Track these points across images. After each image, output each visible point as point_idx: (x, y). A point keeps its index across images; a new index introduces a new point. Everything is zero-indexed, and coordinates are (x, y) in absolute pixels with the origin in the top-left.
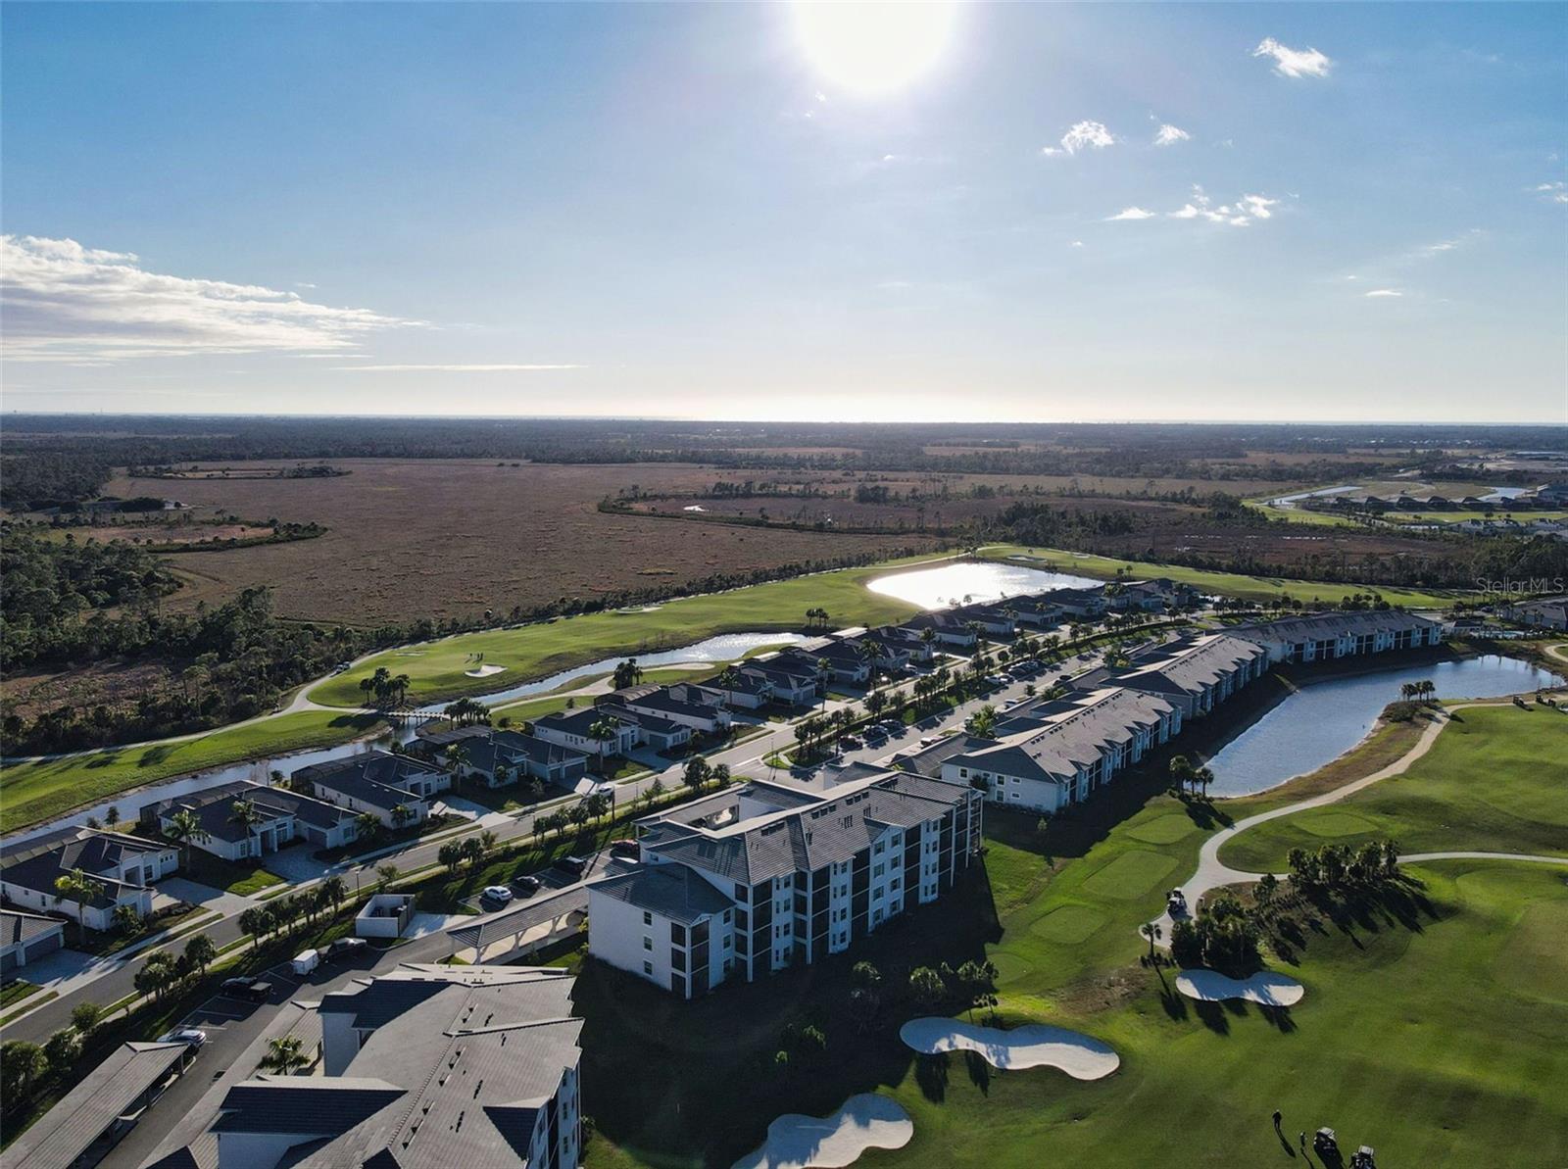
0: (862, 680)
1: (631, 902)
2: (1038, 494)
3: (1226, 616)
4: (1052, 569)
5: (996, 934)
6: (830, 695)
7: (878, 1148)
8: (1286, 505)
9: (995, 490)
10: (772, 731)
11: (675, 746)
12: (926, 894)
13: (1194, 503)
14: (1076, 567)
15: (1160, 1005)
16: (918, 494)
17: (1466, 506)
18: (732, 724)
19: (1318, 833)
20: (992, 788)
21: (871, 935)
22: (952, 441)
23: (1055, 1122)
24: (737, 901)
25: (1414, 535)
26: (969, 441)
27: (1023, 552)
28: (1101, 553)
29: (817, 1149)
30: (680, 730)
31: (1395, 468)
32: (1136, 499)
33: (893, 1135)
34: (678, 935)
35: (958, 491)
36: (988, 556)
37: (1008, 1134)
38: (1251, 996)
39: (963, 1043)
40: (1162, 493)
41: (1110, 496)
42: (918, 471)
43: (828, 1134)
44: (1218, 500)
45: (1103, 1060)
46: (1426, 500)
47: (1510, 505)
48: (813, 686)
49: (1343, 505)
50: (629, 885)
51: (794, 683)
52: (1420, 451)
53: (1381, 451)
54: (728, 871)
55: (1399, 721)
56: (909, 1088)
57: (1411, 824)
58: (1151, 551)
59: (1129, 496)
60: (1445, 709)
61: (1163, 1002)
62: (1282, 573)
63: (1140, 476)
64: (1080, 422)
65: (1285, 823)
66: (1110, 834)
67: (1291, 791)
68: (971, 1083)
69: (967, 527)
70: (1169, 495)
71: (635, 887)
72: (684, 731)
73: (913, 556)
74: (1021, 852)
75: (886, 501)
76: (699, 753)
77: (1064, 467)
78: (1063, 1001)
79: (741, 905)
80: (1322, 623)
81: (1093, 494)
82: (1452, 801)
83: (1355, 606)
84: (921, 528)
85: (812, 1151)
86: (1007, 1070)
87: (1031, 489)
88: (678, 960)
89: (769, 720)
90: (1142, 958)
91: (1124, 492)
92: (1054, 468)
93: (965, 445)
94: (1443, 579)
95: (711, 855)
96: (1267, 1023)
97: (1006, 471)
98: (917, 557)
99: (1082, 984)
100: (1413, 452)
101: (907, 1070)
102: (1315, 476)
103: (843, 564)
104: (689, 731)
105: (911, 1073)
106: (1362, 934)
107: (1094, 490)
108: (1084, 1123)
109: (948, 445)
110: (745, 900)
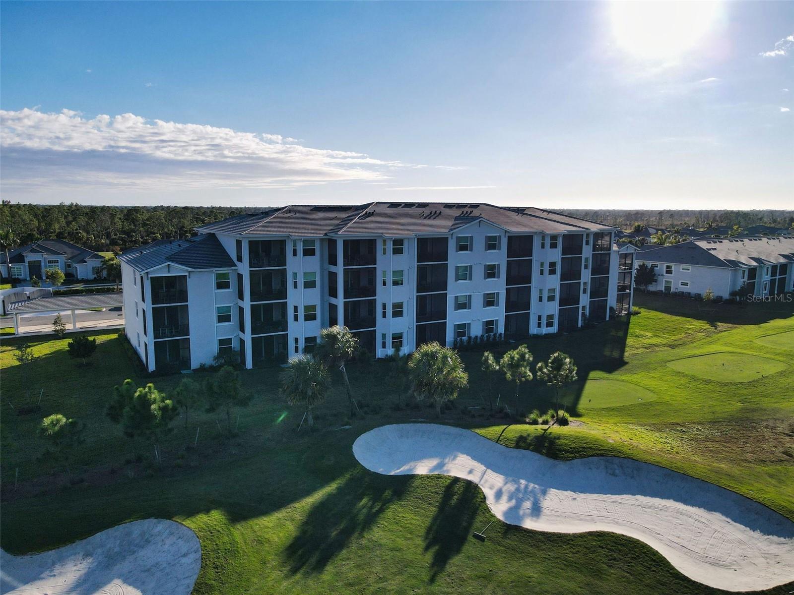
12: (539, 325)
20: (660, 278)
24: (238, 263)
78: (697, 440)
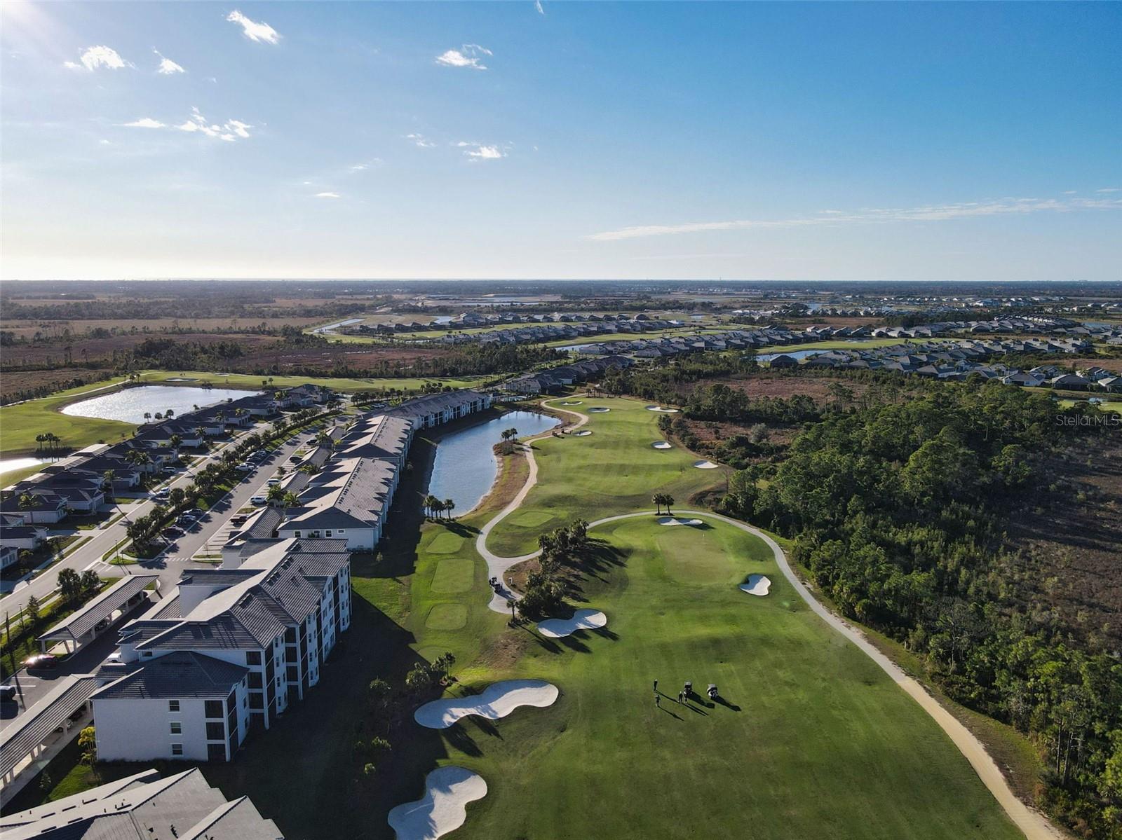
0: (137, 484)
1: (152, 697)
2: (146, 332)
3: (361, 405)
4: (207, 386)
5: (409, 637)
6: (117, 500)
7: (473, 802)
8: (329, 331)
9: (110, 332)
10: (90, 538)
11: (6, 568)
12: (344, 624)
13: (270, 333)
14: (227, 383)
15: (542, 648)
16: (42, 337)
17: (432, 328)
18: (48, 538)
19: (529, 525)
21: (327, 665)
22: (33, 295)
23: (554, 738)
24: (249, 666)
25: (420, 346)
26: (49, 294)
27: (176, 376)
28: (236, 372)
29: (433, 821)
30: (8, 552)
31: (373, 307)
32: (225, 333)
33: (476, 789)
34: (212, 709)
35: (76, 333)
36: (149, 380)
37: (537, 757)
38: (582, 626)
39: (461, 713)
40: (243, 328)
41: (204, 332)
42: (20, 319)
43: (431, 808)
44: (286, 331)
45: (546, 690)
46: (410, 325)
47: (454, 326)
48: (102, 496)
49: (364, 331)
50: (140, 683)
51: (86, 495)
52: (380, 296)
53: (355, 296)
54: (235, 645)
55: (508, 454)
56: (456, 755)
57: (567, 510)
58: (275, 368)
59: (220, 331)
60: (525, 443)
61: (542, 646)
62: (369, 375)
63: (213, 317)
64: (130, 279)
65: (504, 524)
66: (417, 554)
67: (492, 505)
68: (488, 736)
69: (110, 360)
70: (250, 330)
71: (146, 684)
72: (12, 552)
73: (83, 385)
74: (374, 579)
75: (15, 344)
76: (34, 569)
77: (152, 312)
78: (489, 664)
79: (254, 669)
80: (432, 402)
81: (190, 331)
82: (574, 493)
83: (430, 390)
84: (70, 363)
85: (430, 824)
86: (500, 719)
87: (140, 329)
88: (214, 731)
89: (79, 530)
90: (509, 624)
91: (216, 329)
92: (143, 313)
93: (45, 298)
94: (460, 370)
95: (209, 635)
96: (602, 638)
97: (103, 317)
98: (86, 386)
99: (489, 651)
100: (375, 297)
101: (443, 744)
102: (332, 313)
103: (24, 397)
104: (15, 552)
105: (447, 745)
106: (602, 575)
107: (191, 329)
108: (569, 732)
109: (29, 298)
110: (259, 663)
